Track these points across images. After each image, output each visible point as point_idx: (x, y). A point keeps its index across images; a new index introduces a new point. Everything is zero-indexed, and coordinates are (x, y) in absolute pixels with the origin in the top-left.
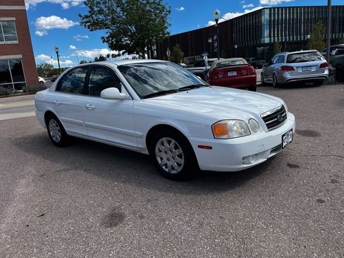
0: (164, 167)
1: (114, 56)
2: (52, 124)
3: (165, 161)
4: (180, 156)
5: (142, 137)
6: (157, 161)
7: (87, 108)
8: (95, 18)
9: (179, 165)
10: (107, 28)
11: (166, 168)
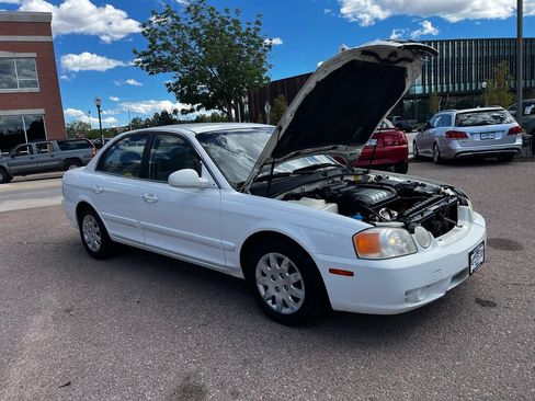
0: (270, 302)
1: (184, 112)
2: (88, 222)
3: (272, 291)
4: (297, 285)
5: (233, 250)
6: (259, 292)
7: (146, 200)
8: (157, 55)
9: (296, 300)
10: (175, 70)
11: (274, 303)
